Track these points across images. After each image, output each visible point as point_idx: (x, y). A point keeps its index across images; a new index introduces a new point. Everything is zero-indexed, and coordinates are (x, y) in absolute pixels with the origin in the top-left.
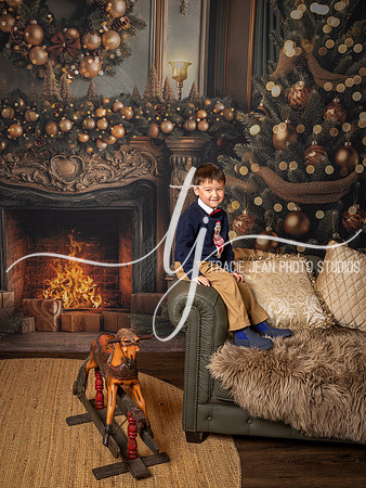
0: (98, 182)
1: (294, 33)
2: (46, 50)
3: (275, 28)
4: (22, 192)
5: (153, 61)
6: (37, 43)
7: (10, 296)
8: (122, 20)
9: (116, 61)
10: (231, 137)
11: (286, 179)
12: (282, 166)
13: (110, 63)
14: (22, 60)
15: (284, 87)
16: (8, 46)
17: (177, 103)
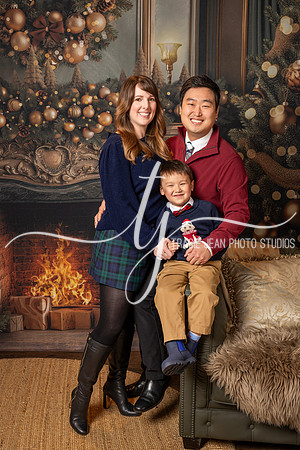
0: (86, 172)
1: (290, 9)
2: (28, 36)
3: (270, 4)
4: (7, 185)
5: (141, 43)
6: (18, 28)
8: (108, 1)
9: (102, 45)
10: (225, 122)
11: (285, 165)
12: (281, 151)
13: (96, 47)
15: (281, 67)
17: (167, 87)
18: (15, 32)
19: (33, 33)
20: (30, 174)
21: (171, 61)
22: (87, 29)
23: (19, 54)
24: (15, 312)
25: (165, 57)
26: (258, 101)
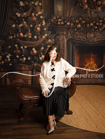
0: (99, 39)
2: (88, 5)
4: (80, 42)
13: (103, 8)
16: (78, 4)
22: (101, 4)
23: (85, 9)
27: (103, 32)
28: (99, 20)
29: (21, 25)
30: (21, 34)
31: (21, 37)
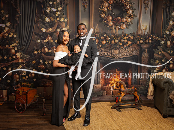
0: (124, 55)
1: (172, 19)
2: (112, 22)
3: (168, 18)
4: (105, 58)
5: (138, 25)
6: (110, 20)
7: (100, 86)
8: (131, 15)
9: (129, 25)
10: (157, 44)
11: (170, 55)
12: (169, 52)
13: (128, 25)
14: (107, 24)
15: (170, 32)
16: (103, 21)
17: (144, 35)
18: (109, 21)
19: (114, 22)
20: (110, 56)
21: (145, 30)
22: (126, 21)
23: (110, 26)
24: (104, 90)
25: (144, 29)
26: (164, 40)
27: (128, 49)
28: (124, 37)
29: (46, 41)
30: (46, 50)
31: (45, 53)
